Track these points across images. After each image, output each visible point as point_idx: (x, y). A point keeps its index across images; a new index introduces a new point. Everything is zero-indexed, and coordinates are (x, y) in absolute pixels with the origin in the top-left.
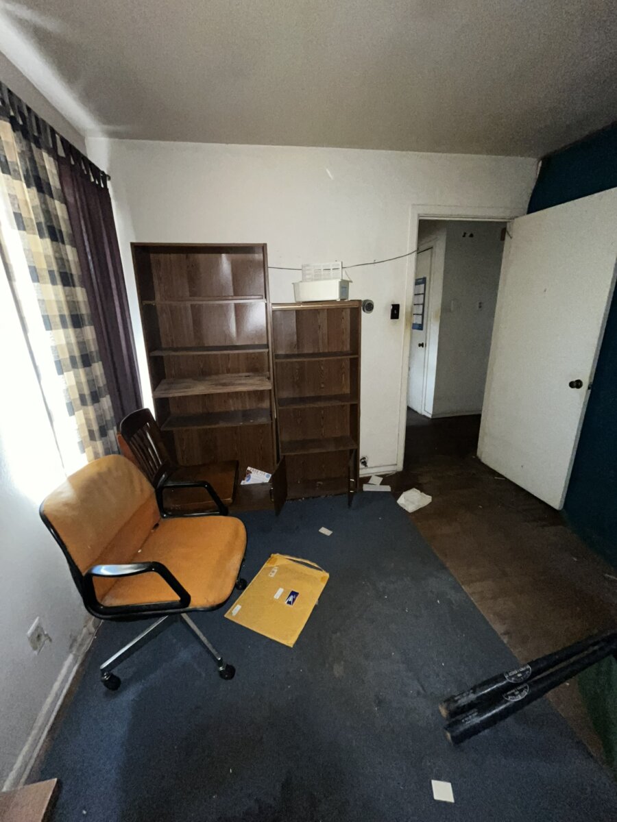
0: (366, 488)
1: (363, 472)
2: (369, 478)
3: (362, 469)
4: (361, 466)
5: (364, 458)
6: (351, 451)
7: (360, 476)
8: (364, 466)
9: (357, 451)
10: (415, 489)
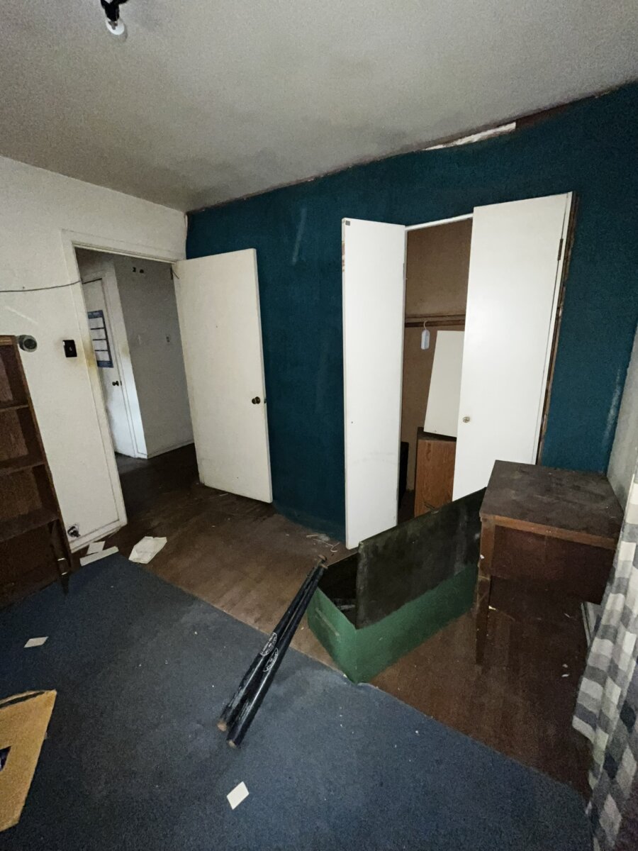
0: (84, 561)
1: (75, 545)
2: (86, 549)
3: (73, 541)
4: (70, 538)
5: (73, 528)
6: (51, 525)
7: (72, 552)
8: (76, 538)
9: (60, 523)
10: (146, 537)
